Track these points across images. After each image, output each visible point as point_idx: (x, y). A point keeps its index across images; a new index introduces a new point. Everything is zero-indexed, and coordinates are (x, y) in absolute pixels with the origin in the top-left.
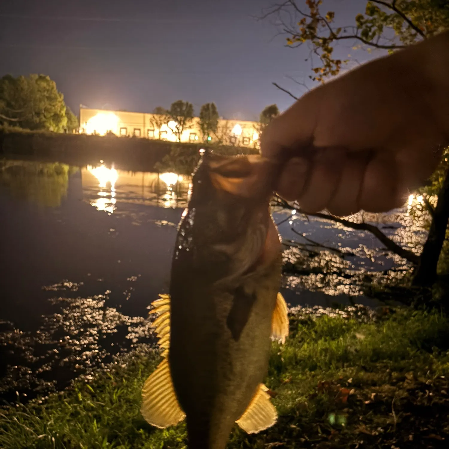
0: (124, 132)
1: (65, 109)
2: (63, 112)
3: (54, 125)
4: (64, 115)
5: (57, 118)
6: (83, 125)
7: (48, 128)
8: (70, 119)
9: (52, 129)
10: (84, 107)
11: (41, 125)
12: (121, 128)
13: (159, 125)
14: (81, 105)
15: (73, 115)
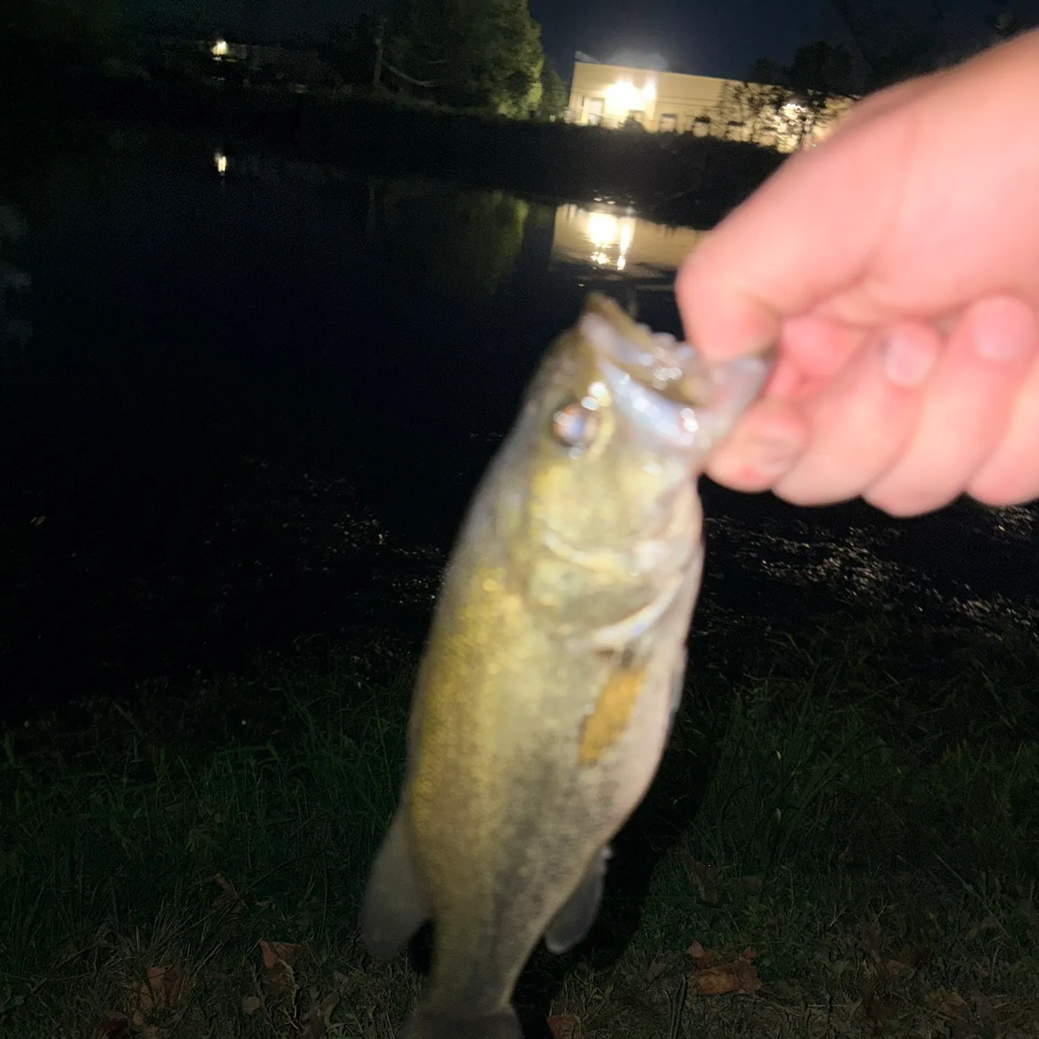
0: (668, 125)
1: (540, 64)
2: (536, 71)
3: (510, 102)
4: (537, 75)
5: (519, 83)
6: (575, 102)
7: (495, 106)
8: (548, 88)
9: (503, 109)
10: (585, 57)
11: (482, 98)
12: (666, 115)
13: (756, 106)
14: (579, 54)
15: (556, 77)
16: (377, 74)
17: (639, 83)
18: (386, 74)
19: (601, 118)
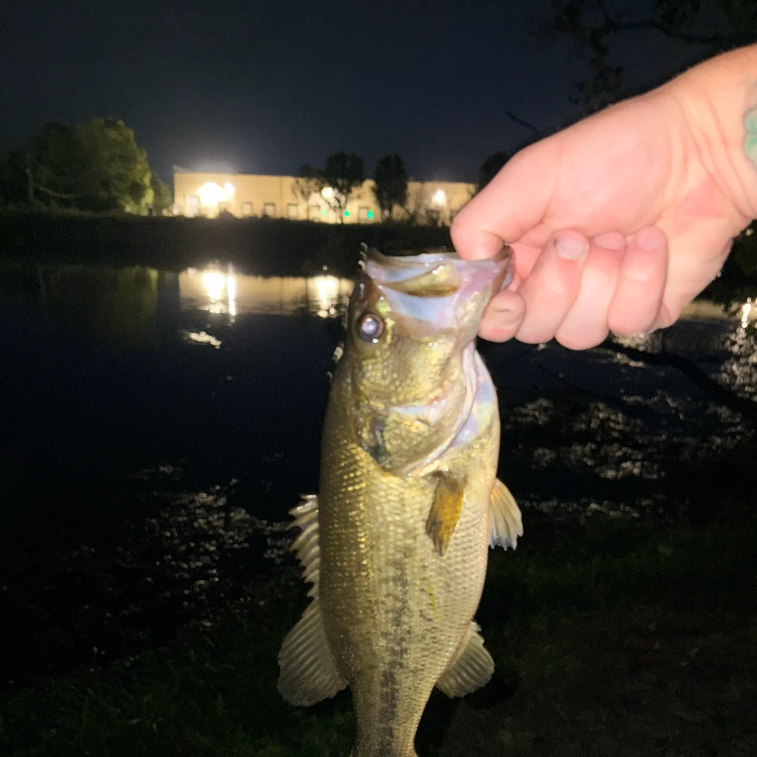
0: (247, 210)
1: (149, 175)
2: (147, 180)
3: (132, 203)
4: (148, 184)
5: (137, 191)
6: (178, 199)
7: (123, 208)
8: (157, 192)
9: (129, 208)
10: (180, 169)
11: (112, 203)
12: (243, 203)
13: (306, 195)
14: (175, 168)
15: (162, 184)
16: (31, 193)
17: (221, 184)
18: (37, 193)
19: (199, 210)
